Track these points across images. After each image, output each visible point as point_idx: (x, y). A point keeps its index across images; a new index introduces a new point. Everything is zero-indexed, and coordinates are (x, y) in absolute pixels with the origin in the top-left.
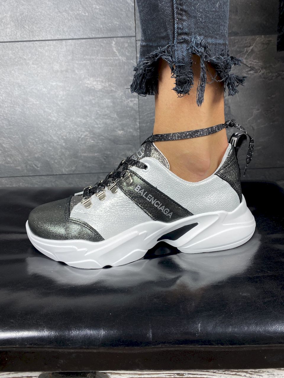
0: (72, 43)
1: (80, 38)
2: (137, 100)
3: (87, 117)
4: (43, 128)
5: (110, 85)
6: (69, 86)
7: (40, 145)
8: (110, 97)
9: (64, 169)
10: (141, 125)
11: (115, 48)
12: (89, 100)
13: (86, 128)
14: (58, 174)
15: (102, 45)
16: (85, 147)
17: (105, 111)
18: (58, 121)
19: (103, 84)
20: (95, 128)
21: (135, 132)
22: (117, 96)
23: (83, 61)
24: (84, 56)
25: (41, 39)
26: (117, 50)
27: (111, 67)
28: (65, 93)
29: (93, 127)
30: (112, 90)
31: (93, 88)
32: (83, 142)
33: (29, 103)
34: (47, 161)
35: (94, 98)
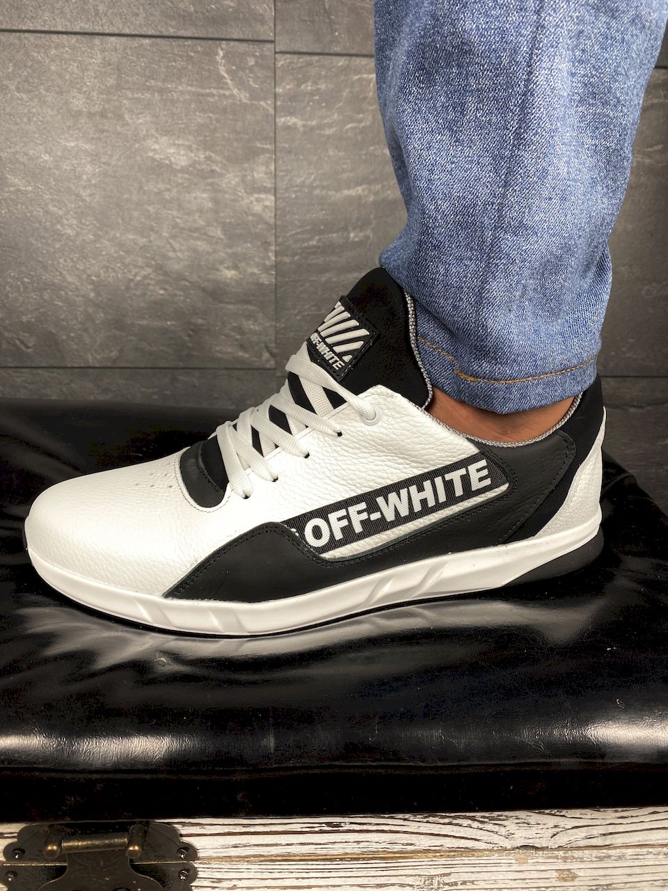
0: (118, 46)
1: (136, 33)
2: (273, 198)
3: (151, 233)
4: (42, 253)
5: (208, 158)
6: (109, 153)
7: (36, 295)
8: (208, 188)
9: (92, 354)
10: (279, 258)
11: (224, 66)
12: (156, 190)
13: (147, 258)
14: (76, 365)
15: (192, 57)
16: (142, 305)
17: (195, 221)
18: (81, 238)
19: (192, 155)
20: (170, 258)
21: (264, 275)
22: (224, 186)
23: (143, 95)
24: (147, 81)
25: (39, 28)
26: (228, 73)
27: (211, 115)
28: (97, 170)
29: (165, 257)
30: (213, 171)
31: (167, 162)
32: (138, 293)
33: (6, 189)
34: (52, 333)
35: (168, 186)
